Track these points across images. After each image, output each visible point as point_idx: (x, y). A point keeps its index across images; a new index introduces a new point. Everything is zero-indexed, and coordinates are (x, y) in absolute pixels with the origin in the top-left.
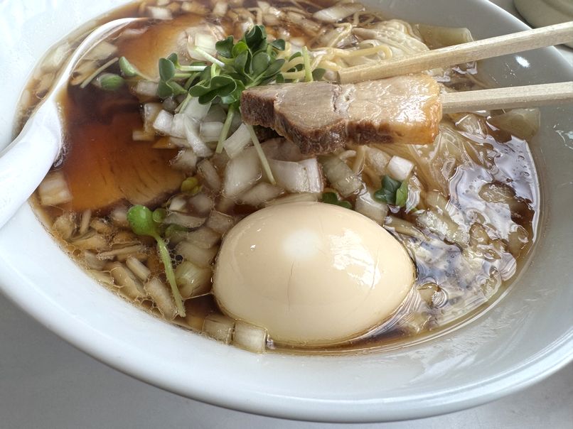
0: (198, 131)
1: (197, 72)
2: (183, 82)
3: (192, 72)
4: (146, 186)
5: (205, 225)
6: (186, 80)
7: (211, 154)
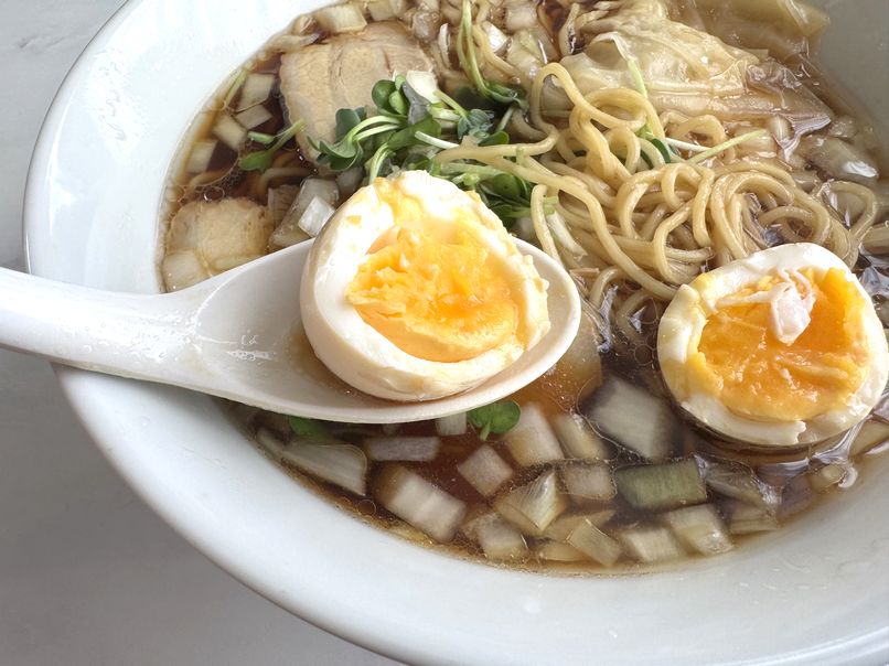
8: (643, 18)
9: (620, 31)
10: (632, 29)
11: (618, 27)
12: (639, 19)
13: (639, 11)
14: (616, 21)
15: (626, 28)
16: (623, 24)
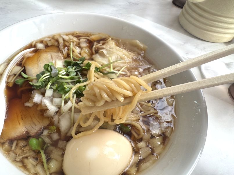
0: (52, 101)
9: (105, 49)
10: (108, 48)
11: (105, 48)
12: (109, 46)
13: (109, 44)
14: (104, 46)
15: (106, 48)
16: (106, 47)
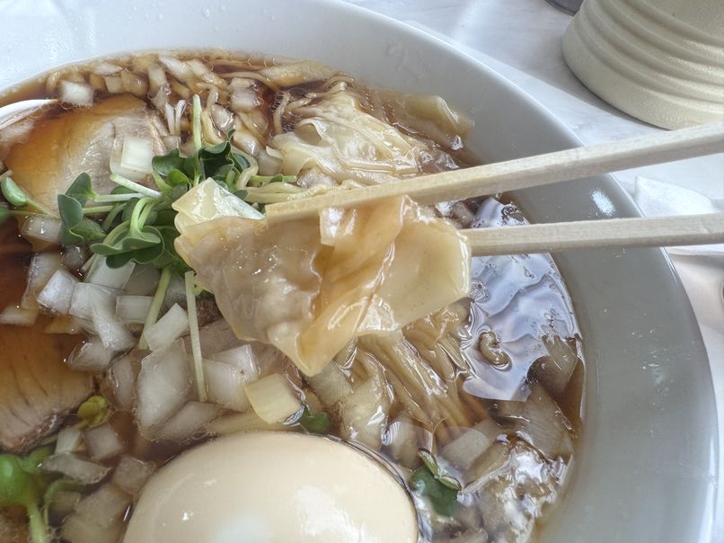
0: (113, 308)
1: (122, 202)
2: (100, 219)
3: (114, 203)
4: (27, 402)
5: (108, 479)
6: (104, 215)
7: (131, 345)
8: (340, 108)
9: (321, 117)
10: (332, 116)
11: (319, 114)
12: (336, 109)
13: (336, 103)
14: (317, 109)
15: (326, 115)
16: (324, 112)
